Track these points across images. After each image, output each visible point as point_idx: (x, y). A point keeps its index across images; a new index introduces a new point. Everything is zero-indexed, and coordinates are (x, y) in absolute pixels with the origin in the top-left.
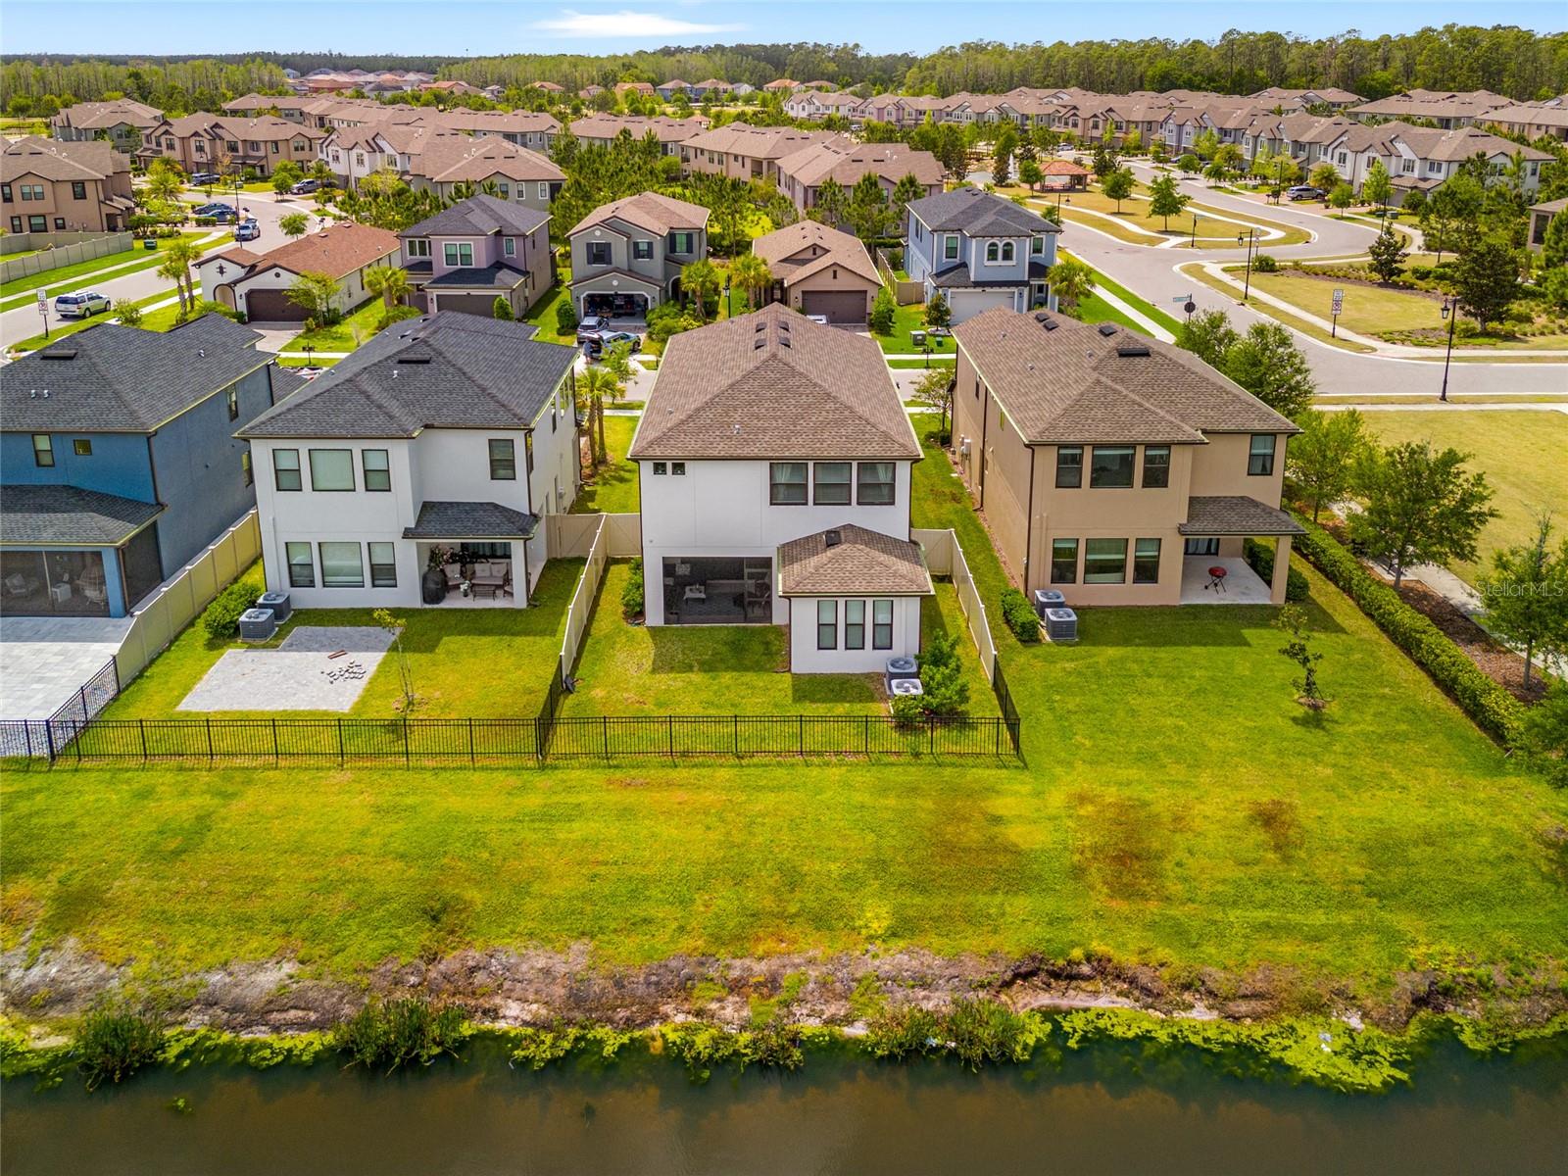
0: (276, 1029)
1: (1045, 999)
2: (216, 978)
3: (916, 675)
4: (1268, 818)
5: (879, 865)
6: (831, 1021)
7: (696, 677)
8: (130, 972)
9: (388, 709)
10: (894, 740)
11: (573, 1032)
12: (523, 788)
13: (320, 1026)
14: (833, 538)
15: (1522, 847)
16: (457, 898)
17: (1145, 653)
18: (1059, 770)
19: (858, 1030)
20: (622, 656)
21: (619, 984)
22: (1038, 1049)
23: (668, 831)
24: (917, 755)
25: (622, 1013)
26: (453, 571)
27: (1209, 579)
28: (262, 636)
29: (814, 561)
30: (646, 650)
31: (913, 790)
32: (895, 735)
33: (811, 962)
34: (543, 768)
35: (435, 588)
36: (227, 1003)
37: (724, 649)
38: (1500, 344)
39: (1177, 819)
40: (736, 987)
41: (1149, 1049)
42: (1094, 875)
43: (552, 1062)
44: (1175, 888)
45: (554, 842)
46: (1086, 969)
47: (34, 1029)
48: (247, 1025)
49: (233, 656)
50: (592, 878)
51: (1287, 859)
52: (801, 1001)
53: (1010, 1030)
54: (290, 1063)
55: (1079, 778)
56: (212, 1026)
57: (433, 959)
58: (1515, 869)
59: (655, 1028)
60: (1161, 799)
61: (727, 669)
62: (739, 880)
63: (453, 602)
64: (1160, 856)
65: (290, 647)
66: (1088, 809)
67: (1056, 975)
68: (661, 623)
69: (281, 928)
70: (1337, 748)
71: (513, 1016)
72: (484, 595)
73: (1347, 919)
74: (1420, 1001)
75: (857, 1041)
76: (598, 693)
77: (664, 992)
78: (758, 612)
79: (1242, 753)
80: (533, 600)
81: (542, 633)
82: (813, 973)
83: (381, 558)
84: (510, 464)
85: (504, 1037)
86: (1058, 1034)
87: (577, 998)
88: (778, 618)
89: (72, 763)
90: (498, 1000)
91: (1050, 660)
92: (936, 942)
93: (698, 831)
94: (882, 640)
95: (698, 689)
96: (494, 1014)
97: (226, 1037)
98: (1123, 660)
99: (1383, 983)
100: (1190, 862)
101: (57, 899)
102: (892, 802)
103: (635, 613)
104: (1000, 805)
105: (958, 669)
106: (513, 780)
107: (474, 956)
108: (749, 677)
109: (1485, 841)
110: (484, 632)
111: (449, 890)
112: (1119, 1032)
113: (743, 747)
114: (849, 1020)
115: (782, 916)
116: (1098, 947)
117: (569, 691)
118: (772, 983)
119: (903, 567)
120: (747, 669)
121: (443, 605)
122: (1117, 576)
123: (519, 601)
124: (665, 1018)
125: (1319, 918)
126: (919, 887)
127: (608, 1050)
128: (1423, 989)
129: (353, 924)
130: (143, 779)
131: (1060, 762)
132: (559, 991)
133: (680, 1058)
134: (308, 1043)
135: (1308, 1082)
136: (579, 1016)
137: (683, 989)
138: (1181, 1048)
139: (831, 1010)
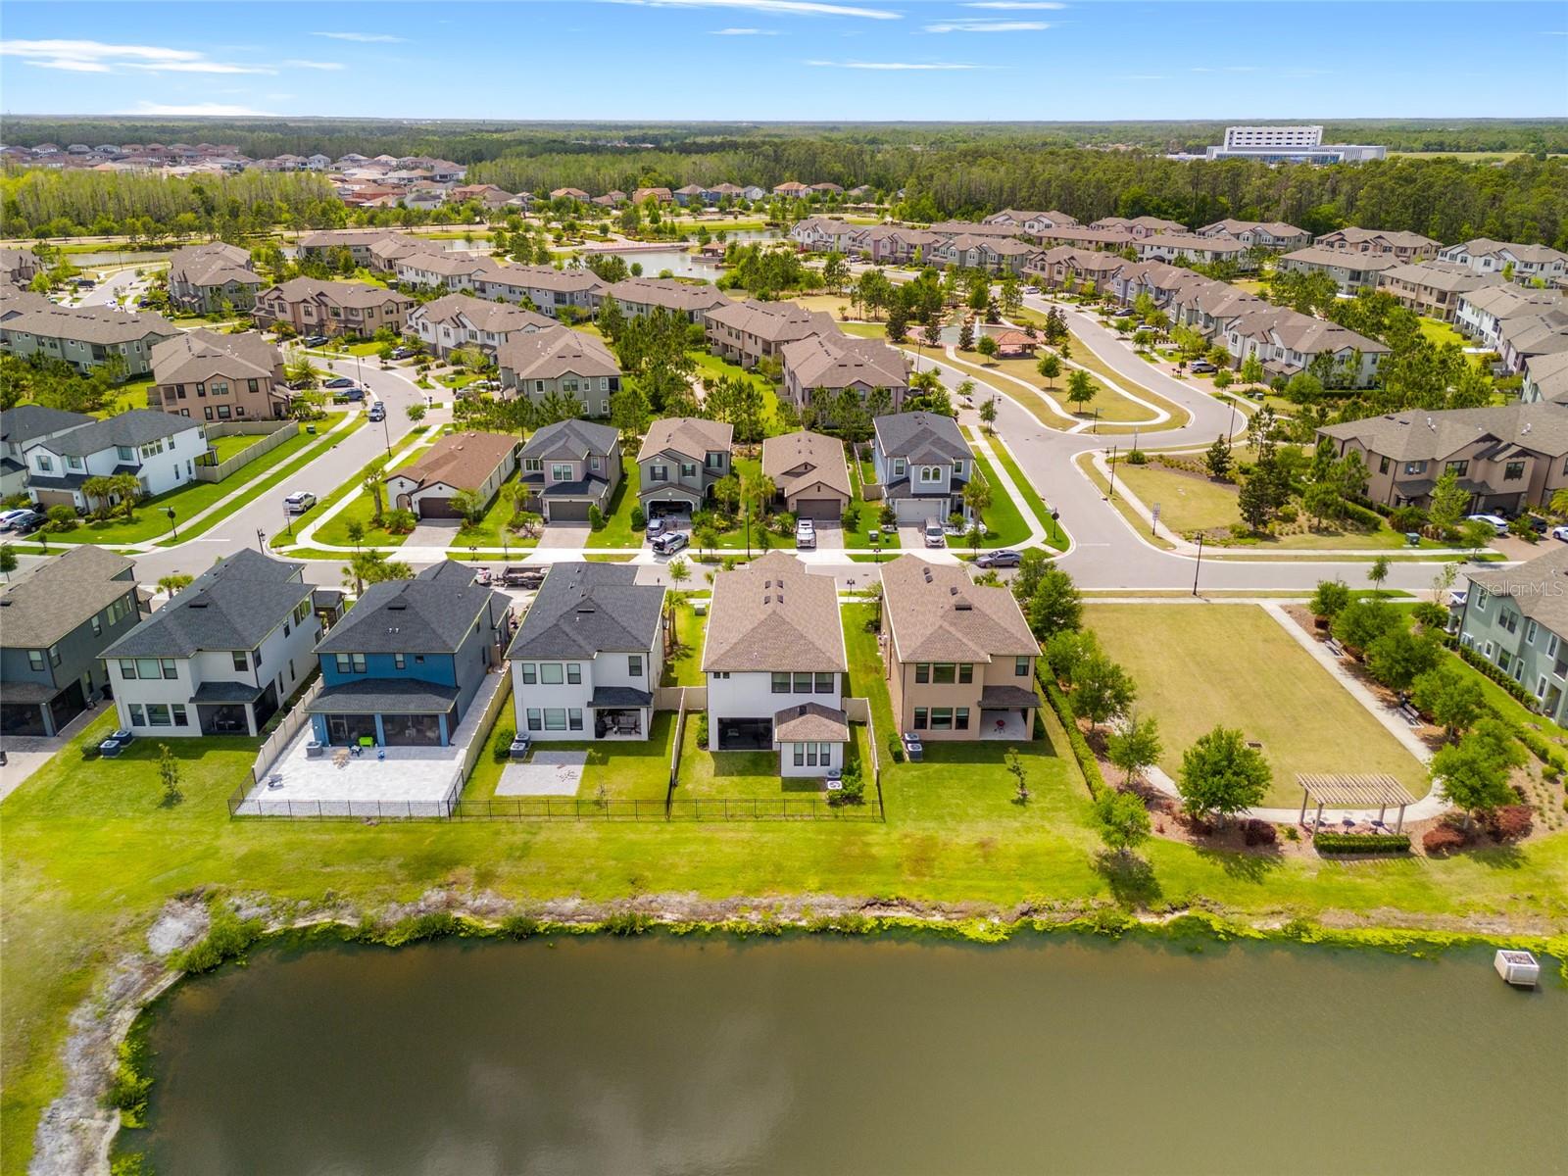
0: (578, 922)
1: (878, 913)
2: (550, 904)
3: (839, 779)
4: (983, 845)
5: (816, 863)
6: (793, 920)
7: (736, 779)
8: (516, 902)
9: (594, 794)
10: (827, 810)
11: (693, 923)
12: (661, 831)
13: (595, 921)
14: (803, 710)
15: (1086, 857)
16: (642, 875)
17: (953, 766)
18: (899, 823)
19: (803, 923)
20: (698, 767)
21: (710, 907)
22: (872, 929)
23: (727, 850)
24: (837, 817)
25: (711, 917)
26: (608, 720)
27: (996, 726)
28: (523, 757)
29: (793, 723)
30: (710, 764)
31: (834, 832)
32: (828, 807)
33: (786, 899)
34: (669, 821)
35: (601, 731)
36: (557, 912)
37: (747, 764)
38: (1260, 543)
39: (945, 844)
40: (756, 908)
41: (914, 930)
42: (906, 866)
43: (686, 933)
44: (937, 872)
45: (678, 853)
46: (895, 902)
47: (486, 922)
48: (567, 920)
49: (510, 767)
50: (696, 868)
51: (986, 861)
52: (782, 913)
53: (862, 923)
54: (586, 933)
55: (909, 827)
56: (553, 921)
57: (634, 898)
58: (1080, 866)
59: (725, 922)
60: (942, 835)
61: (750, 775)
62: (757, 869)
63: (610, 737)
64: (933, 860)
65: (537, 762)
66: (908, 840)
67: (883, 905)
68: (716, 749)
69: (571, 886)
70: (1027, 814)
71: (668, 918)
72: (625, 733)
73: (1004, 884)
74: (1024, 914)
75: (802, 927)
76: (689, 787)
77: (728, 910)
78: (765, 743)
79: (982, 817)
80: (650, 734)
81: (658, 754)
82: (786, 903)
83: (575, 716)
84: (639, 668)
85: (666, 925)
86: (880, 925)
87: (694, 912)
88: (775, 748)
89: (458, 819)
90: (662, 913)
91: (907, 770)
92: (837, 892)
93: (739, 849)
94: (825, 761)
95: (737, 785)
96: (662, 917)
97: (560, 924)
98: (942, 770)
99: (1011, 907)
100: (946, 862)
101: (476, 875)
102: (823, 837)
103: (703, 744)
104: (869, 839)
105: (860, 776)
106: (656, 828)
107: (651, 897)
108: (761, 779)
109: (1072, 854)
110: (629, 754)
111: (637, 871)
112: (904, 924)
113: (758, 812)
114: (800, 920)
115: (775, 882)
116: (901, 894)
117: (676, 786)
118: (770, 907)
119: (836, 726)
120: (760, 774)
121: (606, 739)
122: (948, 725)
123: (644, 736)
124: (728, 919)
125: (993, 884)
126: (830, 871)
127: (708, 929)
128: (1026, 909)
129: (601, 885)
130: (494, 827)
131: (900, 820)
132: (686, 910)
133: (735, 932)
134: (593, 927)
135: (971, 940)
136: (695, 918)
137: (735, 909)
138: (927, 930)
139: (792, 916)
